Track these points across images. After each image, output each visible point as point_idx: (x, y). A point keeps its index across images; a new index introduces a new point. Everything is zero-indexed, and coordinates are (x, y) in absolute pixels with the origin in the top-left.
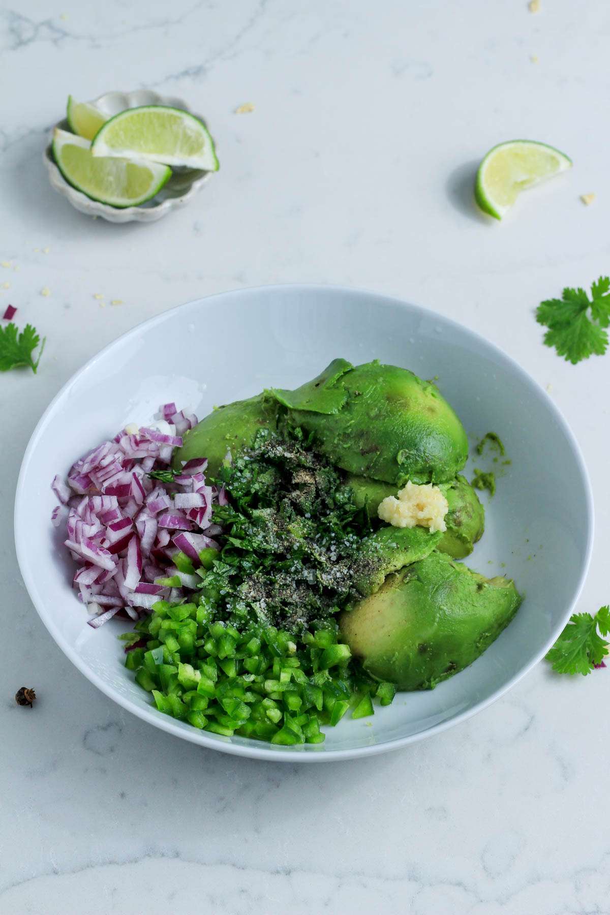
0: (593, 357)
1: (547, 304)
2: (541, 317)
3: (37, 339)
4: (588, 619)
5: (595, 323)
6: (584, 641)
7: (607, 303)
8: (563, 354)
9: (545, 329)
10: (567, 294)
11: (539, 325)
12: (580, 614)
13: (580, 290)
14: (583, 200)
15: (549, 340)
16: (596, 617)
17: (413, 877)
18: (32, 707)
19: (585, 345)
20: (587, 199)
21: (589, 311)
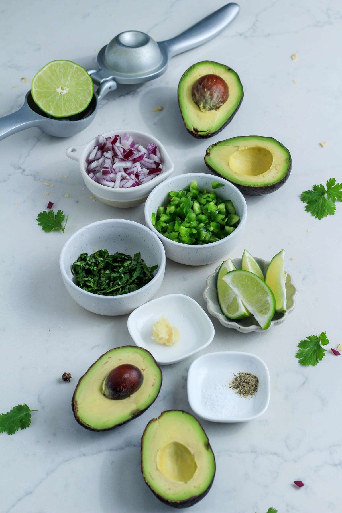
0: (328, 216)
1: (305, 192)
2: (303, 198)
3: (64, 216)
4: (316, 338)
5: (329, 201)
6: (314, 349)
7: (334, 191)
8: (314, 215)
9: (305, 204)
10: (315, 188)
11: (302, 202)
12: (312, 336)
13: (321, 185)
14: (321, 145)
15: (307, 209)
16: (319, 337)
17: (253, 452)
18: (69, 382)
19: (324, 211)
20: (323, 145)
21: (326, 195)
